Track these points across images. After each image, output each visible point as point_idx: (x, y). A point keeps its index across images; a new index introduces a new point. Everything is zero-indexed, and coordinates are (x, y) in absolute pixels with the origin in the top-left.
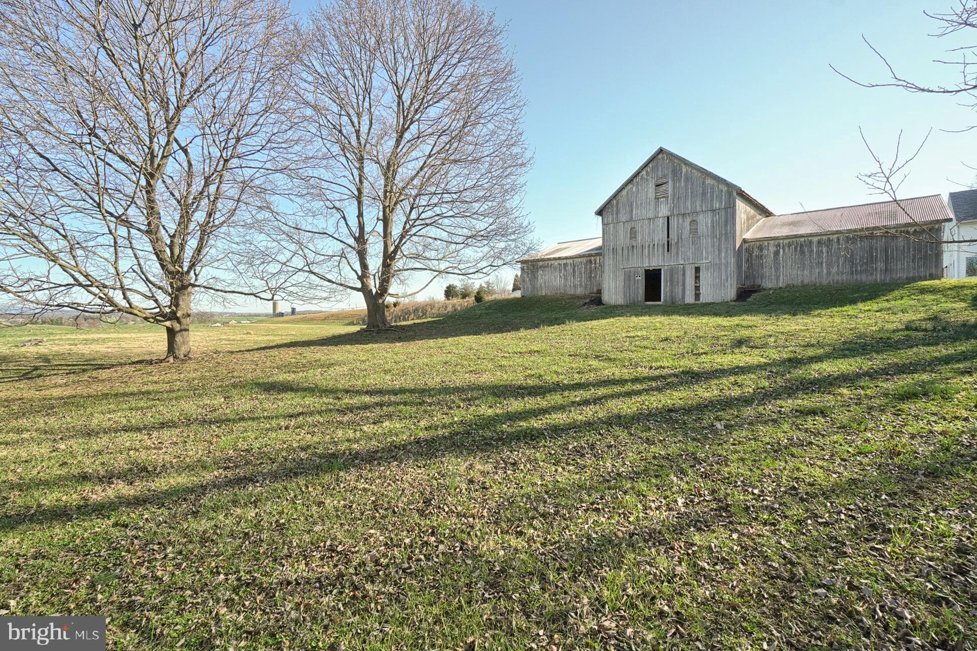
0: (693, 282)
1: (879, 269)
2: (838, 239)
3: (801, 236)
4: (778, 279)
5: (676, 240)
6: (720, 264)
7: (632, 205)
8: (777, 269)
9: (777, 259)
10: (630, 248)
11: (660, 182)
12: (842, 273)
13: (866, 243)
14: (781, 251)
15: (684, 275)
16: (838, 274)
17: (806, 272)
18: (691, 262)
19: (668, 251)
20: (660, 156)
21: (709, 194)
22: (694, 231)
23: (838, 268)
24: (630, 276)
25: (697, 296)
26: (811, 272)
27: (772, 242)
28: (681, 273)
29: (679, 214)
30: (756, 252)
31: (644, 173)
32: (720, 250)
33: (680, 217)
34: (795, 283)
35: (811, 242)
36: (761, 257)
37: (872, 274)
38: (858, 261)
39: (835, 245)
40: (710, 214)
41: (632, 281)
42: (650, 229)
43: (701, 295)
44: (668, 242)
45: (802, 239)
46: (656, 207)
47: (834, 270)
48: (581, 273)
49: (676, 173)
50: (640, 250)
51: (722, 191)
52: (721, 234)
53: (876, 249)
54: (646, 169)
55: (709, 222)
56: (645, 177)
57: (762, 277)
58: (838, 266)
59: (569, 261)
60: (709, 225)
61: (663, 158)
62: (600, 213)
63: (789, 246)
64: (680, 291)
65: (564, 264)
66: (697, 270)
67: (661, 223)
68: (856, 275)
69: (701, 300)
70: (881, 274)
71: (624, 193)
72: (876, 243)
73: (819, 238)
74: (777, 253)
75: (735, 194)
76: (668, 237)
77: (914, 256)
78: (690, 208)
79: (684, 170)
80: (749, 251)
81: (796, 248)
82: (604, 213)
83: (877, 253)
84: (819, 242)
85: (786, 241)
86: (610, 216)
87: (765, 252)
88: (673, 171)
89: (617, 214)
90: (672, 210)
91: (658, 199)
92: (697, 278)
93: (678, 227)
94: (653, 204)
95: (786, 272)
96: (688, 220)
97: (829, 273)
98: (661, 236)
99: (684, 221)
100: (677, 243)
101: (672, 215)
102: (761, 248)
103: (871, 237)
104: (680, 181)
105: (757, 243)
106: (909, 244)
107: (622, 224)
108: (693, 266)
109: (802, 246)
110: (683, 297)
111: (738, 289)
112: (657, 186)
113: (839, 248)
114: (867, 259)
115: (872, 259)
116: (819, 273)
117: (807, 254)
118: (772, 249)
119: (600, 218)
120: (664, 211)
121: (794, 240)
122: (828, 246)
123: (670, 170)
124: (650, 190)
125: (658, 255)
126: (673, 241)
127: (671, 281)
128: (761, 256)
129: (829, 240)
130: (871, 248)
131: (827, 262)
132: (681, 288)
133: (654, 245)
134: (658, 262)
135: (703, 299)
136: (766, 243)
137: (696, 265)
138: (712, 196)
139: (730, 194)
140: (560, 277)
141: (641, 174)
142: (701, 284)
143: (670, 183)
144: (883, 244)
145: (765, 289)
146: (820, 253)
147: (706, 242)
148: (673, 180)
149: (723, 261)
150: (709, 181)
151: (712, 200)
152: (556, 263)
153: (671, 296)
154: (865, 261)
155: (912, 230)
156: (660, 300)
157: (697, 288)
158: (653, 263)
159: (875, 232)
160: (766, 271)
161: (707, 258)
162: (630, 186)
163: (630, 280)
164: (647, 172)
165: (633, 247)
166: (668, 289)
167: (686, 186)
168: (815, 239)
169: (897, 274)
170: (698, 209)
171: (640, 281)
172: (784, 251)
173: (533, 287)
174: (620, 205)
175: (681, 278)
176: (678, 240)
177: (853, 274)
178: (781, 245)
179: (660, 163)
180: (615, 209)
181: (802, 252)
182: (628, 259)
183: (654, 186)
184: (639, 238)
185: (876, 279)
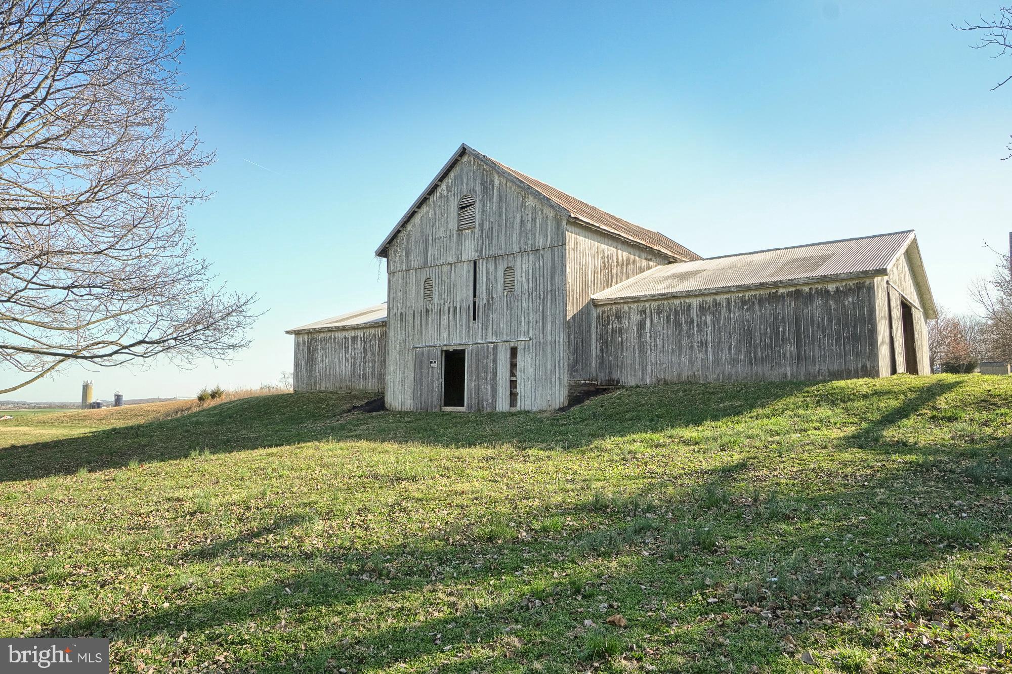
0: (508, 374)
1: (788, 355)
2: (729, 303)
3: (674, 297)
4: (643, 370)
5: (485, 301)
6: (545, 343)
7: (427, 240)
8: (643, 353)
9: (642, 336)
10: (424, 314)
11: (464, 203)
12: (737, 362)
13: (767, 309)
14: (648, 321)
15: (495, 361)
16: (730, 363)
17: (685, 359)
18: (505, 338)
19: (474, 319)
20: (465, 159)
21: (530, 224)
22: (509, 286)
23: (730, 353)
24: (421, 362)
25: (513, 396)
26: (691, 358)
27: (634, 306)
28: (490, 358)
29: (489, 257)
30: (612, 324)
31: (443, 187)
32: (544, 318)
33: (491, 262)
34: (668, 377)
35: (689, 307)
36: (619, 331)
37: (779, 364)
38: (758, 342)
39: (724, 312)
40: (531, 257)
41: (425, 371)
42: (450, 282)
43: (519, 397)
44: (475, 303)
45: (677, 302)
46: (460, 242)
47: (725, 356)
48: (373, 354)
49: (485, 186)
50: (437, 316)
51: (547, 217)
52: (546, 293)
53: (783, 319)
54: (446, 180)
55: (531, 271)
56: (445, 193)
57: (622, 366)
58: (730, 349)
59: (359, 333)
60: (530, 276)
61: (469, 162)
62: (383, 252)
63: (659, 314)
64: (489, 388)
65: (352, 338)
66: (514, 352)
67: (465, 270)
68: (756, 364)
69: (518, 405)
70: (791, 365)
71: (417, 220)
72: (783, 310)
73: (701, 299)
74: (641, 325)
75: (564, 222)
76: (475, 296)
77: (838, 333)
78: (503, 246)
79: (497, 182)
80: (603, 321)
81: (668, 316)
82: (391, 253)
83: (784, 328)
84: (701, 307)
85: (654, 305)
86: (398, 259)
87: (625, 322)
88: (482, 184)
89: (407, 255)
90: (479, 250)
91: (461, 230)
92: (513, 366)
93: (488, 279)
94: (454, 238)
95: (655, 358)
96: (502, 266)
97: (717, 362)
98: (464, 294)
99: (496, 268)
100: (486, 306)
101: (481, 258)
102: (619, 317)
103: (774, 298)
104: (491, 201)
105: (614, 307)
106: (830, 313)
107: (413, 271)
108: (508, 346)
109: (676, 313)
110: (494, 401)
111: (571, 388)
112: (462, 208)
113: (730, 319)
114: (771, 337)
115: (777, 338)
116: (702, 359)
117: (685, 327)
118: (635, 318)
119: (385, 260)
120: (469, 251)
121: (665, 302)
122: (713, 314)
123: (478, 182)
124: (452, 216)
125: (461, 326)
126: (481, 304)
127: (478, 371)
128: (620, 329)
129: (716, 304)
130: (775, 318)
131: (713, 342)
132: (490, 383)
133: (456, 308)
134: (461, 338)
135: (520, 405)
136: (626, 307)
137: (512, 345)
138: (534, 226)
139: (558, 222)
140: (346, 359)
141: (439, 189)
142: (518, 377)
143: (478, 205)
144: (792, 312)
145: (623, 387)
146: (702, 326)
147: (526, 305)
148: (482, 200)
149: (549, 338)
150: (530, 202)
151: (534, 233)
152: (340, 335)
153: (478, 398)
154: (768, 340)
155: (832, 287)
156: (463, 405)
157: (513, 384)
158: (455, 339)
159: (780, 291)
160: (628, 356)
161: (527, 332)
162: (424, 209)
163: (421, 368)
164: (448, 186)
165: (427, 311)
166: (473, 384)
167: (500, 208)
168: (695, 302)
169: (814, 365)
170: (516, 250)
171: (435, 371)
172: (652, 319)
173: (310, 376)
174: (412, 240)
175: (490, 365)
176: (488, 300)
177: (751, 363)
178: (648, 311)
179: (465, 170)
180: (404, 246)
181: (678, 324)
182: (421, 332)
183: (456, 209)
184: (436, 296)
185: (785, 374)
